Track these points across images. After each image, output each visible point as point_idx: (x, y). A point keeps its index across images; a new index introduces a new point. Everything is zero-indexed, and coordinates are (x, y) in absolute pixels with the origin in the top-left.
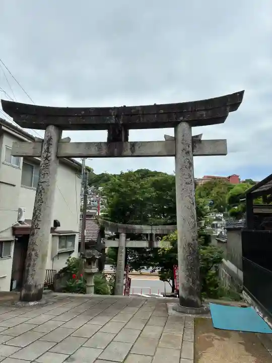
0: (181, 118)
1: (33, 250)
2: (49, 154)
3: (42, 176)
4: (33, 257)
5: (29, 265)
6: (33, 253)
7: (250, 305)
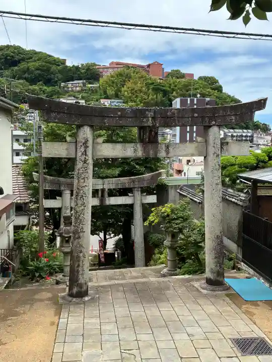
0: (214, 123)
1: (81, 252)
2: (87, 158)
3: (82, 181)
4: (82, 258)
5: (79, 266)
6: (81, 255)
7: (253, 276)
